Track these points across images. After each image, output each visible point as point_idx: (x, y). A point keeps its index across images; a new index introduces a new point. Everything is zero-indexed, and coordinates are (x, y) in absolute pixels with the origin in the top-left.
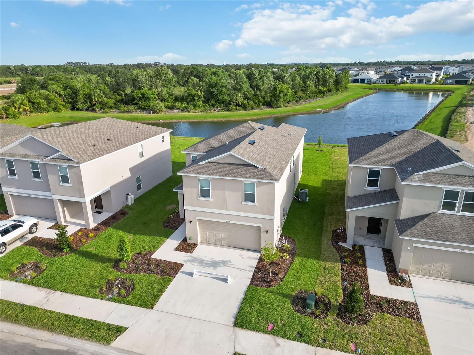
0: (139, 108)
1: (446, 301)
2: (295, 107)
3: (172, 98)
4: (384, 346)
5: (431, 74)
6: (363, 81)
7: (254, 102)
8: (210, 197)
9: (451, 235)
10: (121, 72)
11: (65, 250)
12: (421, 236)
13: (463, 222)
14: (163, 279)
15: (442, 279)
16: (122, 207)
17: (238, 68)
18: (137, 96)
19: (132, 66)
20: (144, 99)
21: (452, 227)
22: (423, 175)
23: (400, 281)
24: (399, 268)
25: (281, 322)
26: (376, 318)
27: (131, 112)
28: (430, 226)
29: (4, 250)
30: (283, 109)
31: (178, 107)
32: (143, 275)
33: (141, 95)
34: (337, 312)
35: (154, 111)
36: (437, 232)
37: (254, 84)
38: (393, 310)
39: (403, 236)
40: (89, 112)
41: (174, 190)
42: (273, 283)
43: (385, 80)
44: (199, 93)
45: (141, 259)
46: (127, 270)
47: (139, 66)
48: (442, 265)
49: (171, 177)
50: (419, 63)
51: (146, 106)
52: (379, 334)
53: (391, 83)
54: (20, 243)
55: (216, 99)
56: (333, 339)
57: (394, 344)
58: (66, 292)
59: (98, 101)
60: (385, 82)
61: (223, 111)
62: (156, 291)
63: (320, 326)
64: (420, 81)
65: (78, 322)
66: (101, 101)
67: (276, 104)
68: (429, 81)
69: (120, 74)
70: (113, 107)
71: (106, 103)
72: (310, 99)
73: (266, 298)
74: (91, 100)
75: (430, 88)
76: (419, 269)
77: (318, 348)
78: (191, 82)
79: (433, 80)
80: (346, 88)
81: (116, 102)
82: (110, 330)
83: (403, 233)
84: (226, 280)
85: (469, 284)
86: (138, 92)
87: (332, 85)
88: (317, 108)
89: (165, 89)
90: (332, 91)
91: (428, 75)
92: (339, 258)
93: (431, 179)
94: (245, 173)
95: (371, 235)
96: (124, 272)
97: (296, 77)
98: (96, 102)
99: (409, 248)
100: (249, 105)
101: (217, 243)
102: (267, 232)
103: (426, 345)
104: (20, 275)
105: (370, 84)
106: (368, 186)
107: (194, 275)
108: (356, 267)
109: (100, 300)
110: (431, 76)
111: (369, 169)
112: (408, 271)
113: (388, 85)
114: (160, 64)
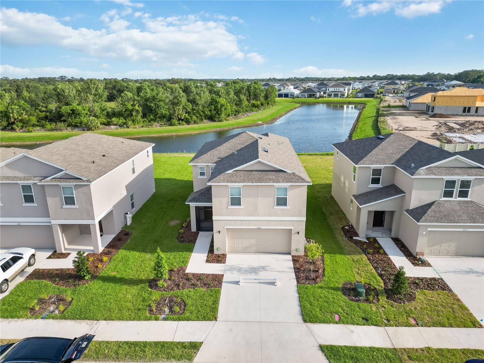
0: (68, 126)
1: (462, 273)
2: (236, 120)
3: (104, 114)
4: (437, 316)
5: (344, 89)
6: (286, 96)
7: (195, 116)
8: (241, 205)
9: (456, 217)
10: (32, 86)
11: (87, 278)
12: (434, 221)
13: (462, 206)
14: (211, 291)
15: (450, 257)
16: (122, 227)
17: (158, 82)
18: (65, 112)
19: (33, 80)
20: (74, 115)
21: (454, 211)
22: (426, 169)
23: (420, 262)
24: (416, 251)
25: (344, 311)
26: (419, 294)
27: (61, 130)
28: (438, 212)
29: (7, 288)
30: (224, 123)
31: (115, 123)
32: (188, 291)
33: (71, 110)
34: (386, 295)
35: (88, 129)
36: (445, 216)
37: (191, 98)
38: (428, 286)
39: (421, 223)
40: (6, 132)
41: (186, 203)
42: (318, 279)
43: (306, 95)
44: (137, 107)
45: (176, 275)
46: (168, 288)
47: (42, 80)
48: (449, 244)
49: (155, 193)
50: (326, 80)
51: (78, 123)
52: (428, 307)
53: (311, 97)
54: (21, 278)
55: (154, 114)
56: (395, 318)
57: (443, 313)
58: (111, 320)
59: (18, 118)
60: (306, 96)
61: (166, 125)
62: (211, 303)
63: (378, 309)
64: (336, 95)
65: (145, 347)
66: (21, 119)
67: (218, 118)
68: (343, 95)
69: (31, 89)
70: (36, 125)
71: (28, 121)
72: (247, 113)
73: (319, 294)
74: (8, 118)
75: (346, 102)
76: (431, 250)
77: (385, 327)
78: (124, 97)
79: (346, 95)
80: (275, 102)
81: (39, 119)
82: (185, 347)
83: (420, 220)
84: (273, 284)
85: (470, 257)
86: (66, 108)
87: (262, 99)
88: (257, 121)
89: (97, 104)
90: (264, 105)
91: (341, 89)
92: (361, 251)
93: (434, 172)
94: (276, 178)
95: (376, 228)
96: (165, 290)
97: (230, 91)
98: (15, 119)
99: (424, 233)
100: (192, 119)
101: (245, 251)
102: (298, 234)
103: (466, 309)
104: (43, 311)
105: (293, 98)
106: (371, 184)
107: (241, 284)
108: (379, 256)
109: (155, 322)
110: (344, 90)
111: (372, 168)
112: (423, 253)
113: (310, 99)
114: (67, 78)
